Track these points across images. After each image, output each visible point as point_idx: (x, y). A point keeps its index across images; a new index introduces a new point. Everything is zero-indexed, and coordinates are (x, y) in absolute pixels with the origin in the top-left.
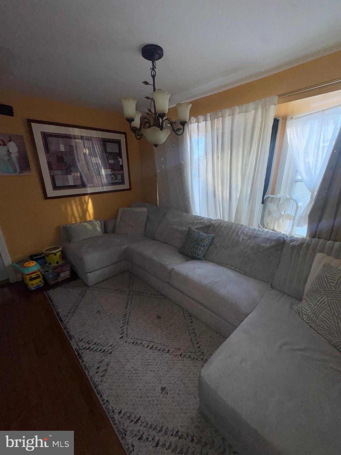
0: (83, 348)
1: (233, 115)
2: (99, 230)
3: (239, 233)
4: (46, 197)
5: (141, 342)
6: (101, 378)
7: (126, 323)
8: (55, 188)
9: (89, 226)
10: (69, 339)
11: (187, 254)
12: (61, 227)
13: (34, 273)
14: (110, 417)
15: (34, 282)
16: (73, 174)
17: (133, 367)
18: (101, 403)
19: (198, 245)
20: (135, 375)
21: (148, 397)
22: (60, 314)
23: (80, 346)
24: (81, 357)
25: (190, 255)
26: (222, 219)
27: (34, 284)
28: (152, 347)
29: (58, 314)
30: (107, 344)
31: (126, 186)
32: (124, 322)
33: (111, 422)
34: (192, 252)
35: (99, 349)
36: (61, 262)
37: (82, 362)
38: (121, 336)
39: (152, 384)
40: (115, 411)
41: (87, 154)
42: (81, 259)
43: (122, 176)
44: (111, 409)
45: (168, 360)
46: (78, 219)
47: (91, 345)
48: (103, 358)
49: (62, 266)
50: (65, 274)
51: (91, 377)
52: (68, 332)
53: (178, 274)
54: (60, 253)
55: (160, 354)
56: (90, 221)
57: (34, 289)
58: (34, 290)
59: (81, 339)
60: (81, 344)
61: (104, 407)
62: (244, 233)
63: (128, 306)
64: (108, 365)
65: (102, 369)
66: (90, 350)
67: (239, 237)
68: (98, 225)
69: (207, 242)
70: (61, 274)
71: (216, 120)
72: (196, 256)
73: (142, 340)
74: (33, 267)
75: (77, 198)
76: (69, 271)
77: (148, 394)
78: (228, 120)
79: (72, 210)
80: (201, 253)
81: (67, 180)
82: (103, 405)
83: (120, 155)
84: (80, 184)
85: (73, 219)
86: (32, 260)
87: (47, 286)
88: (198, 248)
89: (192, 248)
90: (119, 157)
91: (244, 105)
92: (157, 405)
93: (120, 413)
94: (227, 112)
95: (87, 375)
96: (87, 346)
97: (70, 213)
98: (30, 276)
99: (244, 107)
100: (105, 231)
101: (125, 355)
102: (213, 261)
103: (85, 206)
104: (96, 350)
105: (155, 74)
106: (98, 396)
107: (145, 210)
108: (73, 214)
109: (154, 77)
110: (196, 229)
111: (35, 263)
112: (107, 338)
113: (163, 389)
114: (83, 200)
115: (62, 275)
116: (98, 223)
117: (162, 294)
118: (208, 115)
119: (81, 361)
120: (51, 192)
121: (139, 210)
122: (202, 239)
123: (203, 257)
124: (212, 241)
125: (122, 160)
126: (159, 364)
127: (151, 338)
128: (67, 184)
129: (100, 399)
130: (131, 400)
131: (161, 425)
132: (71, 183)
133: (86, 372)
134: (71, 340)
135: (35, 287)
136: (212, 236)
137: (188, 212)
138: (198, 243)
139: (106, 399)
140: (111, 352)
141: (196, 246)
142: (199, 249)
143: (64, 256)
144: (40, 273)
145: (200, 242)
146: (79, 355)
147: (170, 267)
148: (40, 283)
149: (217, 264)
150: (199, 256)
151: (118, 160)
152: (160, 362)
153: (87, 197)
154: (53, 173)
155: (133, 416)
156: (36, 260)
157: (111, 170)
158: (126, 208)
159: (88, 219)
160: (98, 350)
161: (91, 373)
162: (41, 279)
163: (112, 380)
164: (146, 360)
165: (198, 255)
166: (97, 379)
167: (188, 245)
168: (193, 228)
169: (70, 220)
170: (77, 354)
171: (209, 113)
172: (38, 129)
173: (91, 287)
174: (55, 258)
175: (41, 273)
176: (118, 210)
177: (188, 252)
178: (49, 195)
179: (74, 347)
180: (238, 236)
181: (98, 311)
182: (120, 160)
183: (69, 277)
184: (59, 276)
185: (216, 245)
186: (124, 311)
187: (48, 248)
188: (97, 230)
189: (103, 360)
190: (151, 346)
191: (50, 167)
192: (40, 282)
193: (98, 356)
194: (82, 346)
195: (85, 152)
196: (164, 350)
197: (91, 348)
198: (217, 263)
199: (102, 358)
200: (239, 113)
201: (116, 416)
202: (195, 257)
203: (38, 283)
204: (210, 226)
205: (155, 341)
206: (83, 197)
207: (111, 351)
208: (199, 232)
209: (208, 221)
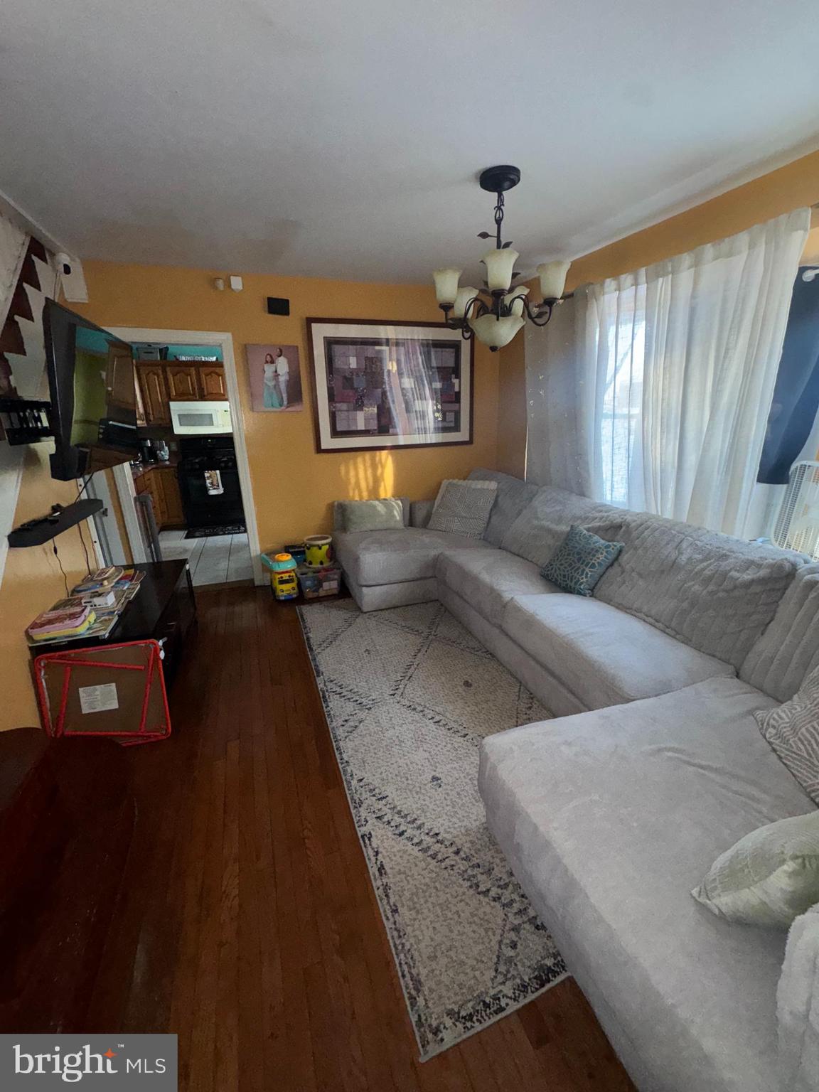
0: (332, 690)
1: (697, 264)
2: (398, 518)
3: (684, 545)
4: (319, 450)
5: (422, 709)
6: (346, 734)
7: (407, 678)
8: (335, 433)
9: (381, 508)
10: (315, 675)
11: (556, 579)
12: (336, 503)
13: (287, 572)
14: (346, 780)
15: (285, 587)
16: (367, 409)
17: (398, 737)
18: (339, 761)
19: (581, 562)
20: (398, 747)
21: (407, 780)
22: (311, 641)
23: (329, 687)
24: (326, 701)
25: (562, 582)
26: (660, 514)
27: (285, 590)
28: (438, 722)
29: (308, 639)
30: (368, 697)
31: (463, 435)
32: (404, 675)
33: (346, 786)
34: (564, 576)
35: (354, 699)
36: (326, 565)
37: (326, 707)
38: (392, 692)
39: (420, 767)
40: (355, 777)
41: (394, 371)
42: (357, 560)
43: (455, 415)
44: (349, 771)
45: (459, 747)
46: (365, 494)
47: (343, 690)
48: (357, 711)
49: (326, 570)
50: (331, 586)
51: (333, 728)
52: (316, 666)
53: (518, 609)
54: (327, 547)
55: (448, 734)
56: (385, 499)
57: (283, 598)
58: (283, 601)
59: (332, 679)
60: (330, 685)
61: (340, 766)
62: (697, 545)
63: (419, 654)
64: (360, 722)
65: (351, 724)
66: (341, 697)
67: (681, 553)
68: (397, 507)
69: (602, 557)
70: (324, 584)
71: (661, 280)
72: (572, 585)
73: (425, 707)
74: (287, 563)
75: (368, 455)
76: (336, 581)
77: (408, 776)
78: (686, 277)
79: (357, 475)
80: (585, 581)
81: (355, 420)
82: (340, 765)
83: (456, 371)
84: (376, 428)
85: (357, 492)
86: (286, 552)
87: (300, 599)
88: (579, 568)
89: (565, 568)
90: (453, 376)
91: (727, 240)
92: (417, 793)
93: (361, 780)
94: (687, 259)
95: (329, 723)
96: (338, 690)
97: (353, 480)
98: (279, 576)
99: (725, 245)
100: (411, 521)
101: (391, 717)
102: (609, 601)
103: (379, 471)
104: (349, 699)
105: (501, 215)
106: (337, 753)
107: (493, 485)
108: (358, 483)
109: (499, 221)
110: (588, 530)
111: (290, 556)
112: (369, 689)
113: (435, 779)
114: (377, 459)
115: (326, 585)
116: (398, 504)
117: (488, 651)
118: (643, 271)
119: (324, 705)
120: (328, 442)
121: (479, 485)
122: (592, 549)
123: (589, 589)
124: (616, 559)
125: (460, 382)
126: (441, 746)
127: (442, 709)
128: (353, 428)
129: (338, 756)
130: (381, 773)
131: (415, 816)
132: (361, 427)
133: (328, 721)
134: (318, 676)
135: (285, 596)
136: (618, 546)
137: (584, 496)
138: (581, 558)
139: (346, 759)
140: (370, 708)
141: (575, 563)
142: (580, 570)
143: (333, 553)
144: (294, 574)
145: (586, 557)
146: (324, 697)
147: (507, 596)
148: (292, 592)
149: (617, 608)
150: (577, 587)
151: (451, 382)
152: (444, 743)
153: (384, 453)
154: (334, 407)
155: (377, 791)
156: (293, 554)
157: (435, 402)
158: (455, 481)
159: (382, 496)
160: (352, 700)
161: (334, 724)
162: (294, 585)
163: (361, 742)
164: (422, 734)
165: (576, 583)
166: (341, 732)
167: (560, 561)
168: (582, 528)
169: (351, 494)
170: (321, 696)
171: (643, 267)
172: (321, 332)
173: (365, 613)
174: (319, 554)
175: (296, 576)
176: (441, 483)
177: (557, 575)
178: (323, 447)
179: (321, 686)
180: (679, 551)
181: (367, 650)
182: (456, 381)
183: (336, 592)
184: (321, 586)
185: (622, 567)
186: (410, 660)
187: (313, 536)
188: (394, 516)
189: (356, 714)
190: (437, 718)
191: (331, 398)
192: (293, 589)
193: (350, 707)
194: (331, 689)
195: (391, 368)
196: (458, 731)
197: (342, 695)
198: (616, 605)
199: (355, 710)
200: (716, 258)
201: (354, 782)
202: (570, 587)
203: (289, 590)
204: (620, 527)
205: (448, 715)
206: (378, 453)
207: (371, 706)
208: (590, 536)
209: (620, 516)
